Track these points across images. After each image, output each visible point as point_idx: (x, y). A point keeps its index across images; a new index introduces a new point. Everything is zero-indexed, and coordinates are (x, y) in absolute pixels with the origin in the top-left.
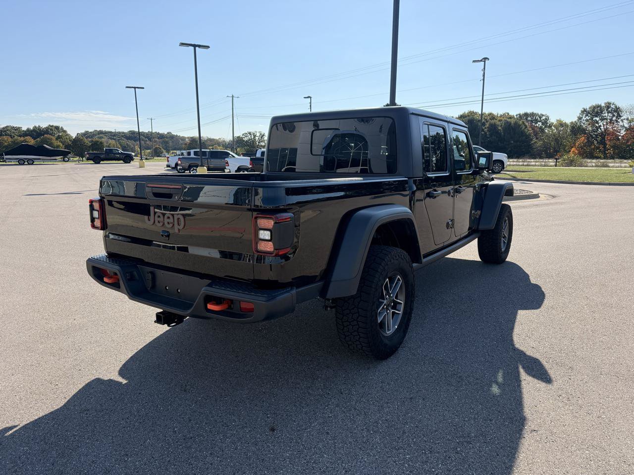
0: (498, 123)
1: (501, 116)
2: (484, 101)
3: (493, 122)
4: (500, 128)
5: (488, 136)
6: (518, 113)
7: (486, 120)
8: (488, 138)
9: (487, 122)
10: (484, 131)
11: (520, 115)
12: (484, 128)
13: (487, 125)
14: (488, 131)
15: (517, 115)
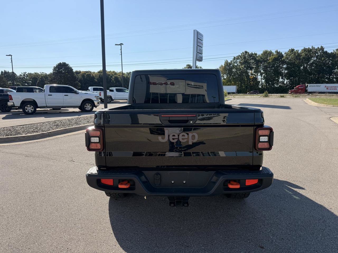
0: (118, 76)
1: (119, 73)
2: (123, 65)
3: (116, 76)
4: (120, 79)
5: (115, 83)
6: (127, 72)
7: (112, 74)
8: (115, 84)
9: (113, 76)
10: (112, 80)
11: (127, 73)
12: (112, 79)
13: (113, 77)
14: (114, 80)
15: (126, 73)
